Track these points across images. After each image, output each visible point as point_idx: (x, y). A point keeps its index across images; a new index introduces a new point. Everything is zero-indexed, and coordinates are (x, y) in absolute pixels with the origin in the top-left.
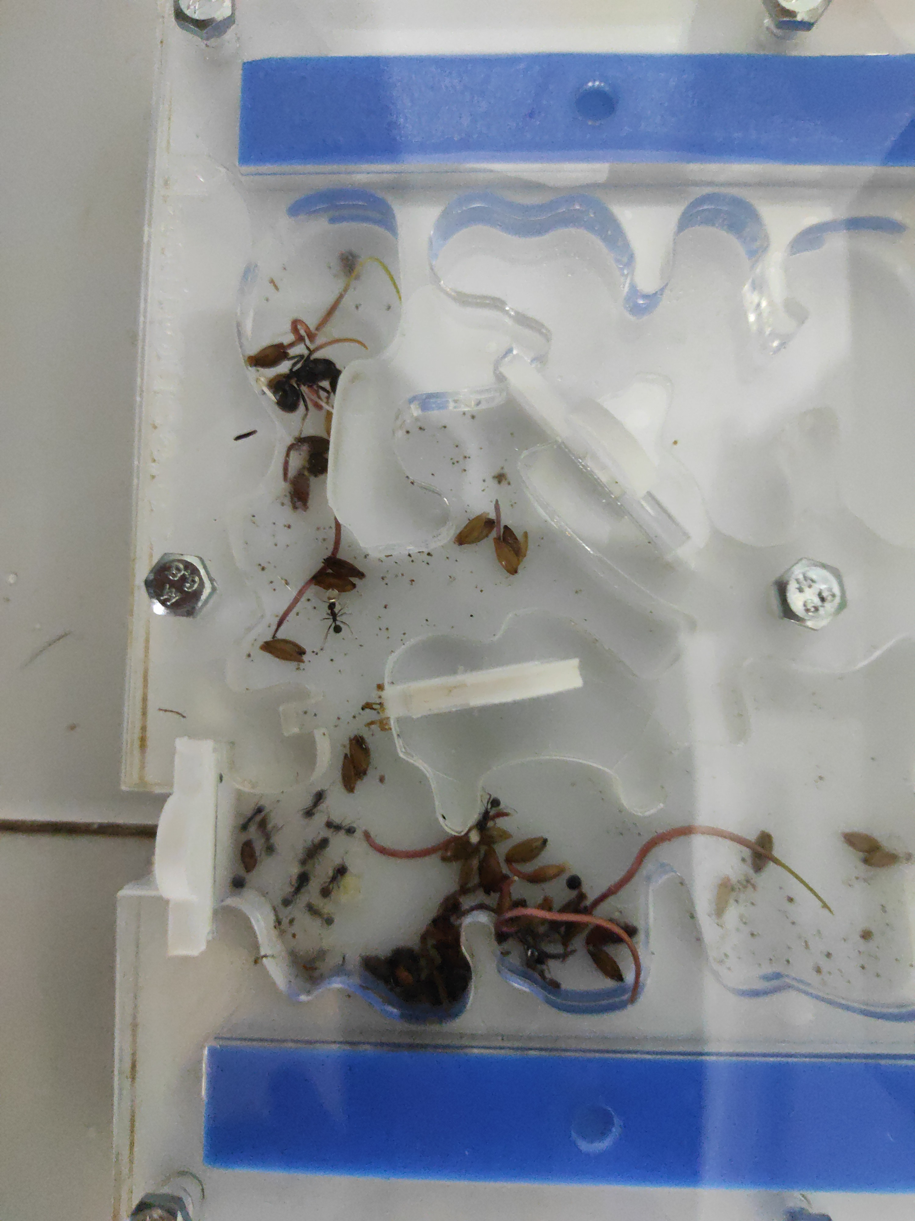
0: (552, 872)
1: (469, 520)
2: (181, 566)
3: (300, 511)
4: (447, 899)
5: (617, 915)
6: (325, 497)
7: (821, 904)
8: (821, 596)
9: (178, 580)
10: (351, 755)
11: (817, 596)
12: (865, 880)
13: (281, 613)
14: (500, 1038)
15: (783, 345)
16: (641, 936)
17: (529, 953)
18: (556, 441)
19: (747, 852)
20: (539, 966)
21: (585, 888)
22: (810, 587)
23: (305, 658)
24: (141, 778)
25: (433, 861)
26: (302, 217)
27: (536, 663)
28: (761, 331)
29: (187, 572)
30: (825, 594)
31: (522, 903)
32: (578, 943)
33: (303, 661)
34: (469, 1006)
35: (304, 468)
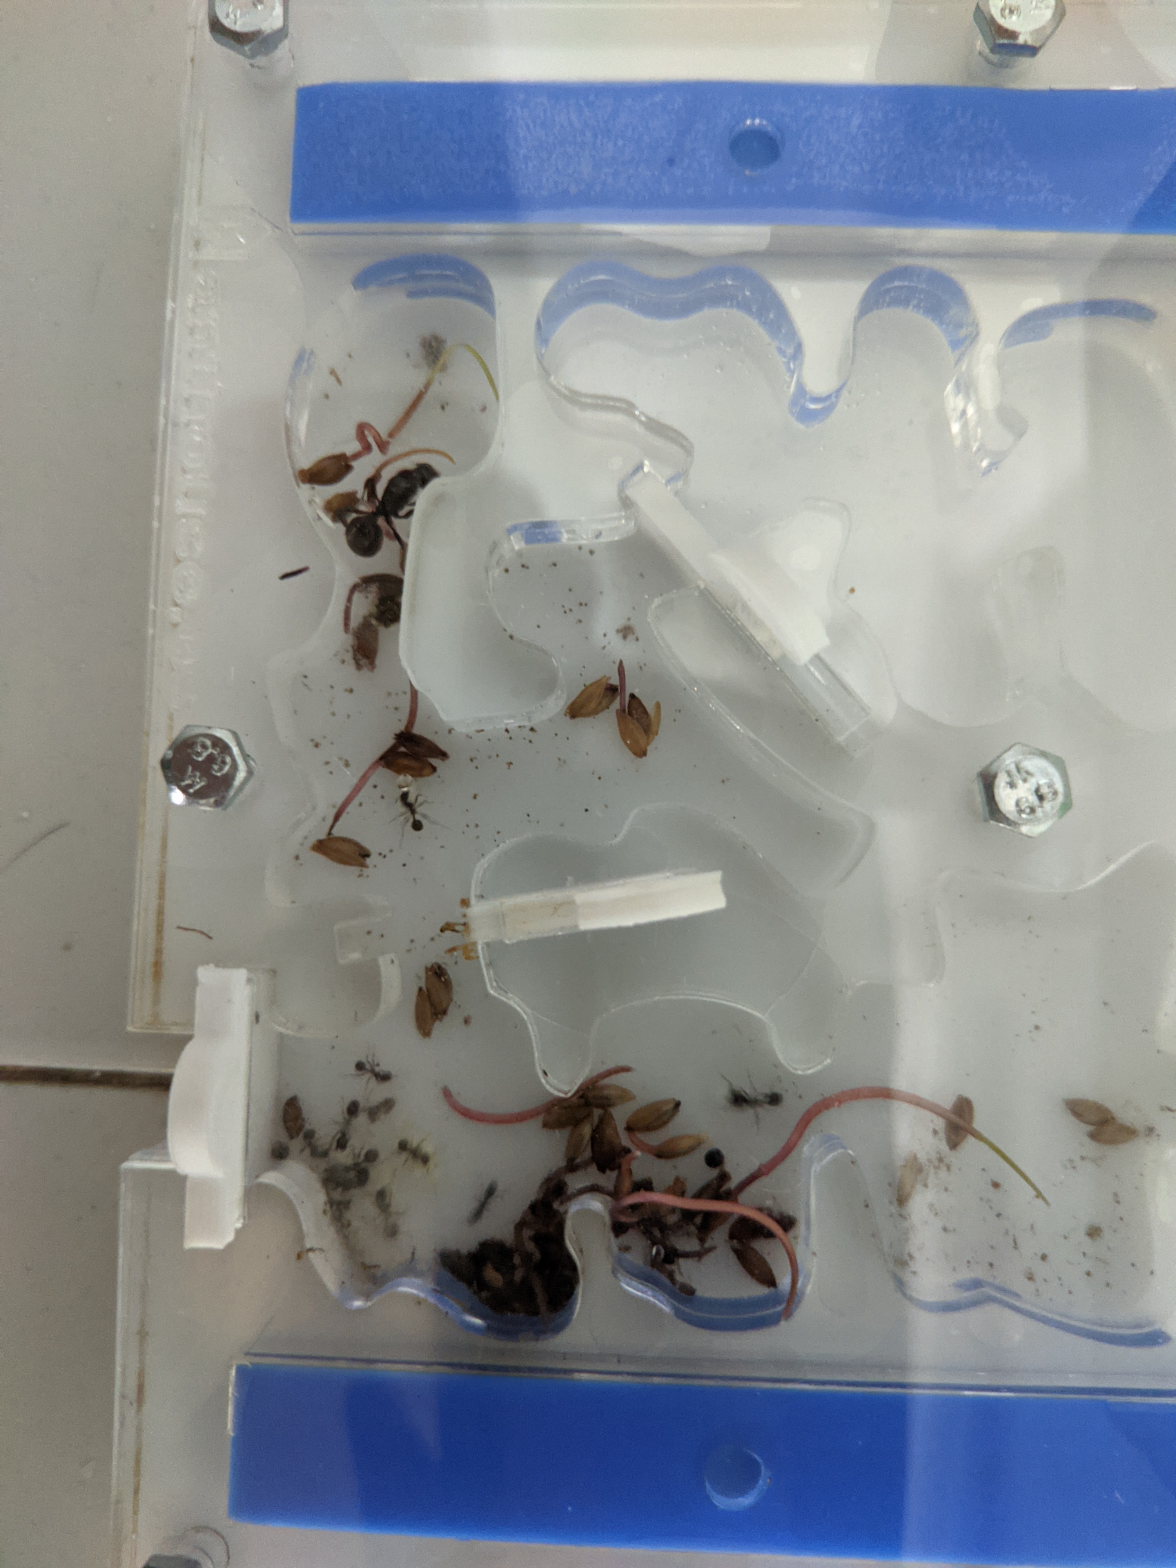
0: (685, 1144)
1: (585, 685)
2: (208, 743)
3: (365, 671)
4: (548, 1180)
5: (769, 1203)
6: (397, 655)
7: (1034, 1193)
8: (1039, 794)
9: (203, 762)
10: (428, 990)
11: (1034, 794)
12: (1094, 1161)
13: (339, 801)
14: (615, 1360)
15: (993, 465)
16: (801, 1229)
17: (654, 1251)
18: (698, 587)
19: (940, 1123)
20: (669, 1267)
21: (729, 1166)
22: (1025, 781)
23: (368, 861)
24: (156, 1016)
25: (533, 1128)
26: (372, 288)
27: (668, 874)
28: (966, 445)
29: (216, 750)
30: (1044, 790)
31: (646, 1186)
32: (719, 1236)
33: (367, 867)
34: (575, 1316)
35: (371, 615)
